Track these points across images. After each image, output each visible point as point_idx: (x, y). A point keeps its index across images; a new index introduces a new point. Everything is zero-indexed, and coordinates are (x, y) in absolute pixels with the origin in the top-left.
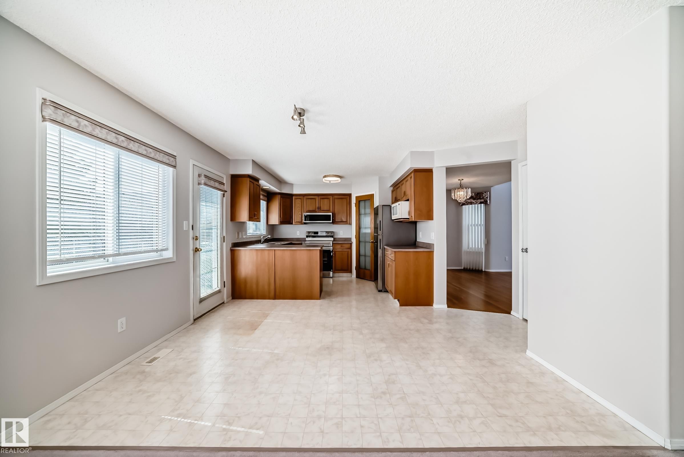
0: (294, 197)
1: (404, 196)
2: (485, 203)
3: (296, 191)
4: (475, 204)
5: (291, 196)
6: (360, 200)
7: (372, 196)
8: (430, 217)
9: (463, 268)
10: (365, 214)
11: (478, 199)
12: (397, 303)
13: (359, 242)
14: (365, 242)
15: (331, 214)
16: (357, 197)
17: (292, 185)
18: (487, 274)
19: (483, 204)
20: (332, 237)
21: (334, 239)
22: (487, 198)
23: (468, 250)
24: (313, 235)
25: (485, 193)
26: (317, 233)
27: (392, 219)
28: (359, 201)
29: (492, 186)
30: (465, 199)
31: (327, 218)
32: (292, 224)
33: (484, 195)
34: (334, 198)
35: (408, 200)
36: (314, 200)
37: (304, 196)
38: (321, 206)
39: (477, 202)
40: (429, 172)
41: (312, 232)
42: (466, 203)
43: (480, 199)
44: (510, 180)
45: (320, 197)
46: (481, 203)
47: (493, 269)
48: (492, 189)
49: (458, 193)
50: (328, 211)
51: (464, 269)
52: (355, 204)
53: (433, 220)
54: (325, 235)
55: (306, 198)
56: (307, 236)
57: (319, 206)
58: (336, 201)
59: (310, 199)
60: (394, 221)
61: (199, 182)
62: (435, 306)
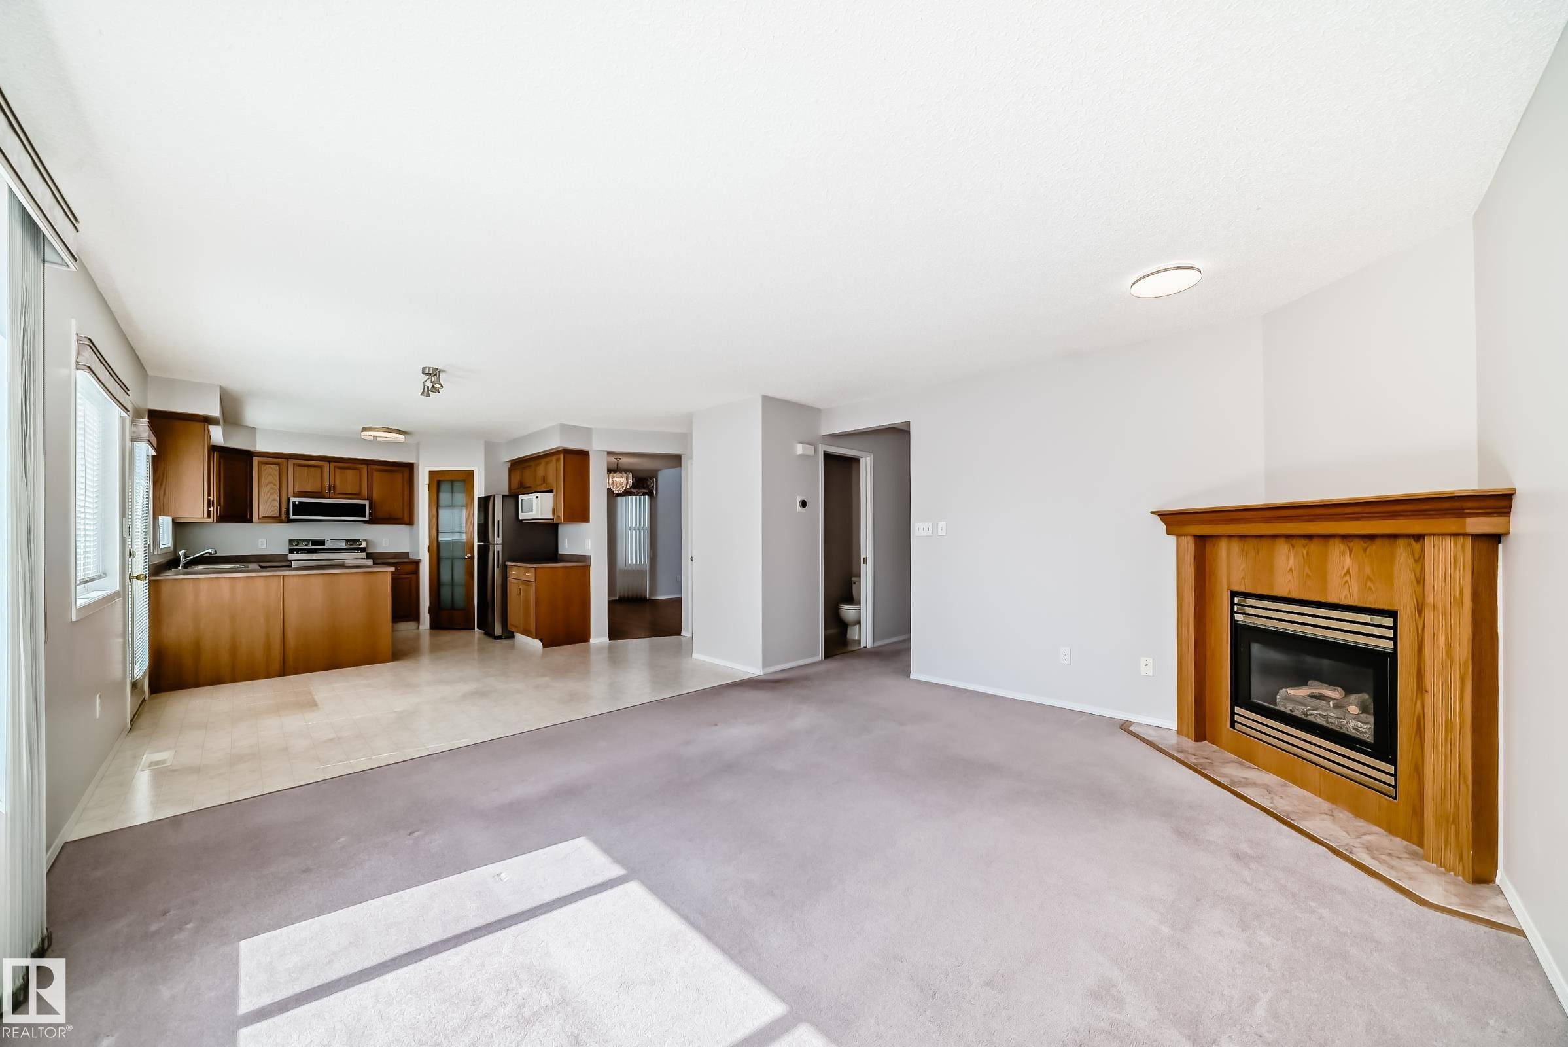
0: (256, 460)
1: (542, 484)
2: (650, 494)
3: (261, 446)
4: (637, 495)
5: (246, 456)
6: (438, 481)
7: (470, 474)
8: (585, 518)
9: (617, 598)
10: (452, 506)
11: (640, 488)
12: (537, 644)
13: (439, 559)
14: (453, 559)
15: (367, 502)
16: (432, 474)
17: (253, 430)
18: (654, 603)
19: (647, 497)
20: (363, 550)
21: (367, 554)
22: (653, 487)
23: (626, 568)
24: (310, 547)
25: (651, 479)
26: (322, 542)
27: (520, 518)
28: (439, 483)
29: (660, 470)
30: (624, 488)
31: (358, 510)
32: (251, 521)
33: (649, 483)
34: (372, 469)
35: (551, 492)
36: (319, 470)
37: (288, 459)
38: (337, 483)
39: (639, 493)
40: (584, 455)
41: (307, 541)
42: (627, 493)
43: (644, 488)
44: (681, 466)
45: (333, 464)
46: (644, 494)
47: (661, 595)
48: (660, 474)
49: (615, 479)
50: (357, 496)
51: (620, 598)
52: (429, 485)
53: (589, 521)
54: (345, 547)
55: (294, 464)
56: (291, 551)
57: (332, 483)
58: (376, 475)
59: (306, 468)
60: (524, 521)
61: (135, 435)
62: (592, 640)
